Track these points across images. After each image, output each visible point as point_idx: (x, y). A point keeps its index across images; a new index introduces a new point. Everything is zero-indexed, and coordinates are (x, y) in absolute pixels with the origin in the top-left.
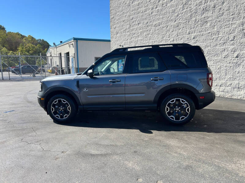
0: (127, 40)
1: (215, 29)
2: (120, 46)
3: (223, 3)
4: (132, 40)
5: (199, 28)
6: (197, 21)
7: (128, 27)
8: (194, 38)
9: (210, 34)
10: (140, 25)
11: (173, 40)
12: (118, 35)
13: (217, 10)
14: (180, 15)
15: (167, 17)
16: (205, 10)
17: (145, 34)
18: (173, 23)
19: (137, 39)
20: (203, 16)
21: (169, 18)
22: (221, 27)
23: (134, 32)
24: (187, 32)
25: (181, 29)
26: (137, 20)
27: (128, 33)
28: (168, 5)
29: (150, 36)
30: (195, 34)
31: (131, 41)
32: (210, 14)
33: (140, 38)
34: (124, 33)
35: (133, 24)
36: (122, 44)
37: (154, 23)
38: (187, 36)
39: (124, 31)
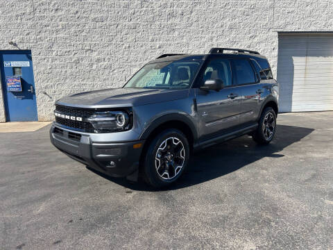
0: (28, 34)
1: (185, 40)
2: (11, 43)
3: (191, 12)
4: (43, 35)
5: (165, 36)
6: (162, 26)
7: (28, 11)
8: (160, 47)
9: (179, 45)
10: (60, 13)
11: (129, 47)
13: (185, 18)
14: (138, 13)
15: (117, 11)
16: (171, 15)
17: (73, 30)
18: (127, 23)
19: (54, 36)
20: (169, 22)
21: (120, 13)
22: (190, 39)
23: (45, 22)
24: (150, 38)
25: (140, 34)
26: (53, 3)
27: (30, 23)
29: (84, 34)
30: (161, 42)
31: (38, 37)
32: (177, 21)
33: (61, 35)
34: (19, 21)
35: (43, 7)
36: (13, 41)
37: (92, 16)
38: (150, 44)
39: (17, 16)
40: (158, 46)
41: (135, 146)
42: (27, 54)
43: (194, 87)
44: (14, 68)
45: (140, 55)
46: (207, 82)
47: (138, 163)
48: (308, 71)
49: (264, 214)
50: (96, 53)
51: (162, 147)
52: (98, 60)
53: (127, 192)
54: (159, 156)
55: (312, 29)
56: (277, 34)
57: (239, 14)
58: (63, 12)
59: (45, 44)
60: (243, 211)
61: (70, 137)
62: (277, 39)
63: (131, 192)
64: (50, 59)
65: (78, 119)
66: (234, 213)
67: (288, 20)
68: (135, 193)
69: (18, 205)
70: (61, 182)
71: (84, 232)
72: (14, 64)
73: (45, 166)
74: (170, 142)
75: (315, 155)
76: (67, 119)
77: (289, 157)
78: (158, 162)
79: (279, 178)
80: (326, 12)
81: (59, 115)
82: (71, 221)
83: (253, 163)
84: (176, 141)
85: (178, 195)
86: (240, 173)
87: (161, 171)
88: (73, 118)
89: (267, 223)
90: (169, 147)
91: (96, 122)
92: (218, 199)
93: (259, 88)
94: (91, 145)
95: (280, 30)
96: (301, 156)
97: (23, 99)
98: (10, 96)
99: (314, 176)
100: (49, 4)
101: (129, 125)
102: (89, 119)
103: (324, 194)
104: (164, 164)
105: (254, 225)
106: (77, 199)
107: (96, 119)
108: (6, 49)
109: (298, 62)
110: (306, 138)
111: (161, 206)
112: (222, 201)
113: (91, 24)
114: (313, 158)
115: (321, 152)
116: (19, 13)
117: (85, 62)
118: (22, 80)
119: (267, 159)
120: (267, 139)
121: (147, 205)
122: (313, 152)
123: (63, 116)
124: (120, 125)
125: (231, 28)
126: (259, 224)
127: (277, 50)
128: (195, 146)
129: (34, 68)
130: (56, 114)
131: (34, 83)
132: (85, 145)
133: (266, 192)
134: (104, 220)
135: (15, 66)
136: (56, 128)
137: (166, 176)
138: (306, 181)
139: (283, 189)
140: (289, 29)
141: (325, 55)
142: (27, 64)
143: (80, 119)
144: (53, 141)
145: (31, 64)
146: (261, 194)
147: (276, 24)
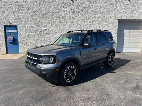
0: (16, 19)
2: (9, 23)
3: (82, 11)
4: (22, 20)
6: (70, 17)
7: (16, 10)
8: (69, 25)
9: (77, 24)
10: (29, 11)
11: (57, 25)
12: (5, 14)
13: (80, 14)
14: (61, 12)
16: (74, 12)
17: (34, 18)
18: (56, 15)
19: (27, 20)
20: (73, 15)
21: (53, 11)
23: (23, 14)
24: (65, 22)
25: (61, 20)
26: (26, 7)
27: (17, 15)
28: (52, 4)
29: (39, 19)
30: (70, 23)
31: (20, 20)
32: (76, 15)
33: (30, 20)
34: (13, 14)
35: (22, 9)
36: (10, 22)
37: (42, 12)
38: (65, 24)
39: (12, 12)
40: (68, 25)
41: (57, 70)
42: (15, 27)
43: (80, 46)
44: (10, 33)
45: (61, 28)
46: (85, 44)
47: (58, 76)
48: (130, 36)
49: (104, 97)
50: (43, 27)
51: (67, 70)
52: (44, 30)
53: (54, 86)
54: (66, 73)
55: (132, 18)
56: (117, 20)
57: (102, 12)
58: (30, 11)
59: (23, 23)
60: (96, 95)
61: (32, 65)
62: (117, 22)
63: (55, 86)
64: (25, 30)
65: (35, 58)
66: (93, 96)
67: (122, 15)
68: (56, 87)
69: (13, 91)
70: (28, 81)
71: (37, 102)
72: (10, 31)
73: (22, 74)
74: (70, 68)
75: (129, 72)
76: (31, 58)
77: (118, 73)
78: (65, 75)
79: (112, 82)
80: (138, 12)
81: (28, 56)
82: (32, 97)
83: (103, 75)
84: (73, 67)
85: (73, 88)
86: (98, 80)
87: (67, 79)
88: (34, 58)
89: (104, 100)
90: (70, 69)
91: (42, 60)
92: (88, 90)
93: (107, 45)
94: (40, 69)
95: (119, 19)
96: (123, 73)
97: (14, 45)
98: (8, 44)
99: (126, 81)
100: (25, 7)
101: (54, 61)
102: (40, 59)
103: (128, 89)
104: (68, 76)
105: (99, 101)
106: (34, 88)
107: (42, 59)
108: (7, 25)
109: (126, 32)
110: (127, 64)
111: (66, 92)
112: (89, 91)
113: (41, 15)
114: (127, 74)
115: (131, 71)
116: (13, 11)
117: (39, 31)
118: (13, 38)
119: (109, 73)
120: (110, 65)
121: (61, 92)
122: (128, 71)
123: (30, 57)
124: (51, 61)
125: (98, 18)
126: (101, 100)
127: (117, 27)
128: (80, 69)
129: (18, 33)
130: (27, 56)
131: (18, 39)
132: (38, 69)
133: (106, 88)
134: (44, 97)
135: (11, 32)
136: (27, 61)
137: (68, 80)
138: (123, 83)
139: (113, 87)
140: (122, 18)
141: (137, 29)
142: (15, 31)
143: (36, 59)
144: (26, 66)
145: (17, 31)
146: (104, 88)
147: (117, 16)
